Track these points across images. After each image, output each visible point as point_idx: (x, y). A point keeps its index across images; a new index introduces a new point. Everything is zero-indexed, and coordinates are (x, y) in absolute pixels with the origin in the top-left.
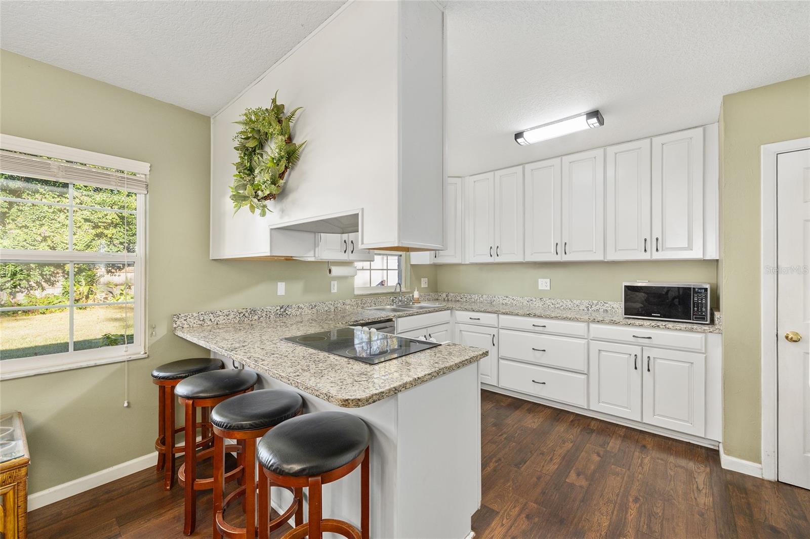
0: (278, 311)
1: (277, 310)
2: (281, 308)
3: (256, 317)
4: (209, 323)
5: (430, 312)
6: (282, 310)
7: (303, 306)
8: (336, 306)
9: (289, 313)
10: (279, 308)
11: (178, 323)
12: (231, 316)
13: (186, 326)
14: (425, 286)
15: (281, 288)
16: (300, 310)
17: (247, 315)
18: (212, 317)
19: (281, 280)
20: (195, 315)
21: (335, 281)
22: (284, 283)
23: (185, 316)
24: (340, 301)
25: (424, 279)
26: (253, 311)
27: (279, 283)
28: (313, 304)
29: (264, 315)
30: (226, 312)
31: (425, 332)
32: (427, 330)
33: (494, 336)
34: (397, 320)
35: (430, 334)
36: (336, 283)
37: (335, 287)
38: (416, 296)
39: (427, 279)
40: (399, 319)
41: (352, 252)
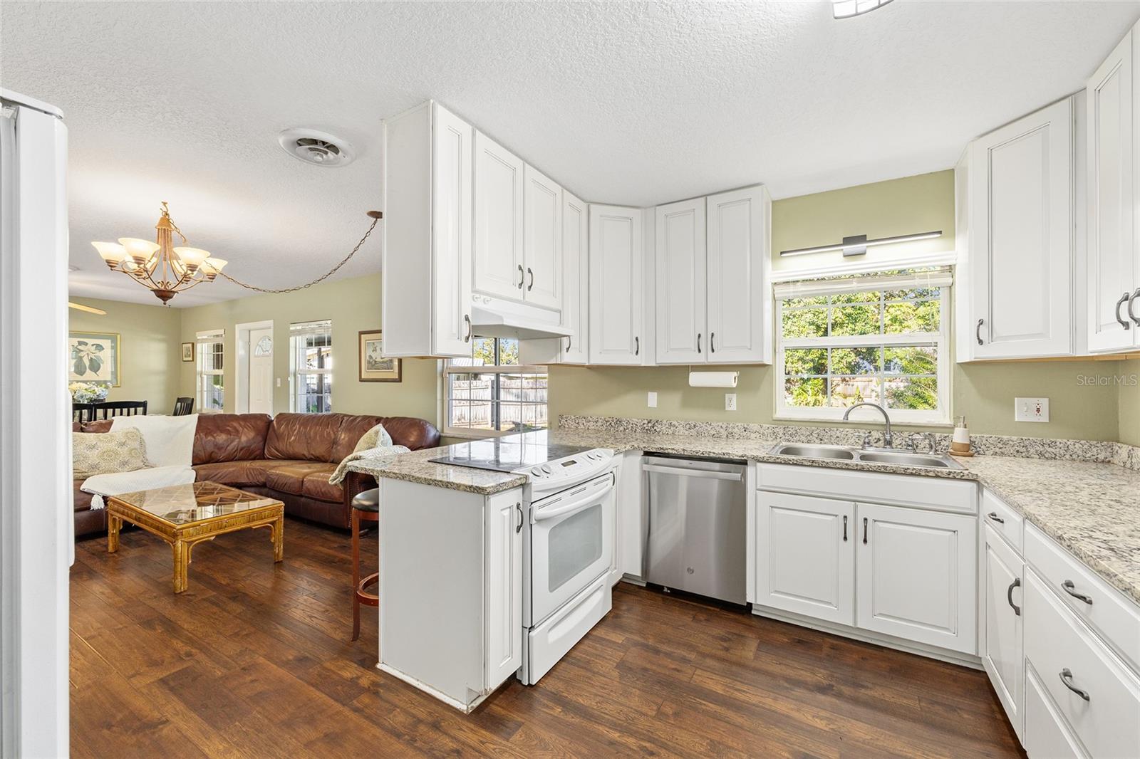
0: (645, 426)
1: (644, 424)
2: (649, 423)
3: (622, 428)
4: (582, 426)
6: (650, 425)
7: (677, 424)
9: (658, 430)
10: (646, 422)
11: (562, 423)
12: (599, 424)
13: (567, 426)
14: (1033, 418)
15: (653, 399)
16: (672, 428)
17: (613, 424)
19: (653, 390)
20: (573, 418)
21: (734, 393)
22: (656, 393)
23: (566, 418)
24: (740, 424)
25: (1024, 400)
26: (619, 422)
27: (650, 394)
28: (693, 423)
29: (630, 427)
30: (595, 418)
31: (847, 508)
32: (856, 507)
33: (1017, 583)
34: (756, 466)
35: (866, 519)
36: (734, 397)
37: (732, 403)
38: (959, 436)
39: (1044, 403)
40: (758, 464)
41: (713, 350)
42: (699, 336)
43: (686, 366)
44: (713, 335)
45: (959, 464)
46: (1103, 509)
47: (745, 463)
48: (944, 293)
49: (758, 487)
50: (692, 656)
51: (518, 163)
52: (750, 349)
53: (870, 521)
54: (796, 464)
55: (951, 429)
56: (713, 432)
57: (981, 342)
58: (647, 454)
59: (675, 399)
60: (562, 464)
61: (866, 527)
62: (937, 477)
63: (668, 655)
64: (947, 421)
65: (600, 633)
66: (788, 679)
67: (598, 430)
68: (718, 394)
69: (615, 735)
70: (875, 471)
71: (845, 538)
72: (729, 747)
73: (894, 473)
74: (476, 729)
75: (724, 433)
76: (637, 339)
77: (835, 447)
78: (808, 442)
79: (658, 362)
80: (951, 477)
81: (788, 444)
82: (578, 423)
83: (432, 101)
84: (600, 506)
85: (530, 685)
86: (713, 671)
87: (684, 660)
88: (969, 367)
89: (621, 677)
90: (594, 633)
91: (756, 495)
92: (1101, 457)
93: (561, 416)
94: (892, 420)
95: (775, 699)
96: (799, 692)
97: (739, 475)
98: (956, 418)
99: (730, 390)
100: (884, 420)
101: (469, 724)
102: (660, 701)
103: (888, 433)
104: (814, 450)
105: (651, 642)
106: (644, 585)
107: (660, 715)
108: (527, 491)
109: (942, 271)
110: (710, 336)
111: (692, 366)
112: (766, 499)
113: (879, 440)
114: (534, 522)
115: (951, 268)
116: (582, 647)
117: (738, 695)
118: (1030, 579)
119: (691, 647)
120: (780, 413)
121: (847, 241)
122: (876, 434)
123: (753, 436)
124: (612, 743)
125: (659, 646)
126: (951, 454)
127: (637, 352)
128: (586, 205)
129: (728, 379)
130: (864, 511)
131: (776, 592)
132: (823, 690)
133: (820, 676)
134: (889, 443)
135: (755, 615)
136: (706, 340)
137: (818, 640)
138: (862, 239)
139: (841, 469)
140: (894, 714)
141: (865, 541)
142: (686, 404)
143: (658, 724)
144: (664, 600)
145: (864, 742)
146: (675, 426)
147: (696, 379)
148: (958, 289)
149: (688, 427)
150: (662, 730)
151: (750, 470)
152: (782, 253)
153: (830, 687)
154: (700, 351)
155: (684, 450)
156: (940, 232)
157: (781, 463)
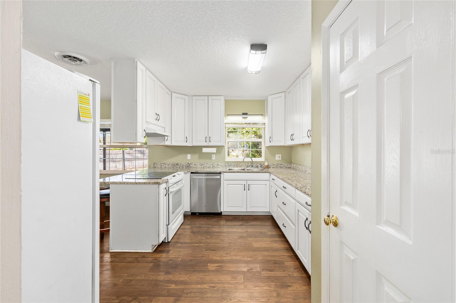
3: (178, 166)
4: (163, 167)
5: (250, 173)
6: (188, 165)
8: (213, 165)
10: (187, 164)
11: (155, 166)
12: (170, 165)
13: (157, 167)
14: (279, 159)
15: (189, 156)
17: (175, 165)
18: (164, 165)
19: (189, 154)
20: (159, 164)
22: (190, 155)
23: (157, 164)
24: (216, 163)
25: (277, 155)
26: (177, 164)
27: (188, 155)
28: (202, 164)
29: (181, 166)
30: (168, 164)
31: (245, 182)
32: (247, 182)
33: (277, 191)
34: (223, 174)
35: (249, 184)
36: (214, 155)
37: (214, 157)
38: (266, 164)
39: (281, 155)
40: (224, 173)
41: (210, 142)
42: (206, 137)
43: (201, 146)
44: (210, 137)
45: (266, 170)
46: (289, 175)
47: (220, 173)
48: (263, 129)
49: (224, 179)
50: (210, 226)
51: (155, 79)
52: (220, 142)
53: (250, 185)
54: (233, 172)
55: (265, 162)
56: (208, 166)
57: (270, 142)
58: (192, 173)
59: (196, 156)
60: (173, 176)
61: (249, 186)
62: (263, 172)
63: (204, 227)
64: (264, 160)
65: (183, 227)
66: (234, 225)
67: (170, 168)
68: (210, 154)
69: (198, 245)
70: (251, 173)
71: (245, 190)
72: (225, 239)
73: (255, 172)
74: (157, 254)
75: (211, 166)
76: (186, 137)
77: (241, 168)
78: (234, 167)
79: (193, 145)
80: (265, 172)
81: (229, 168)
82: (162, 166)
83: (136, 60)
84: (181, 189)
85: (168, 242)
86: (216, 228)
87: (208, 227)
88: (268, 147)
89: (194, 234)
90: (181, 227)
91: (223, 182)
92: (289, 167)
93: (155, 163)
94: (253, 161)
95: (232, 229)
96: (237, 227)
97: (219, 177)
98: (266, 159)
99: (214, 153)
100: (251, 161)
101: (154, 254)
102: (206, 236)
103: (252, 164)
104: (236, 169)
105: (198, 226)
106: (190, 214)
107: (207, 238)
108: (167, 184)
109: (263, 124)
110: (209, 138)
111: (203, 146)
112: (226, 182)
113: (250, 166)
114: (169, 193)
115: (265, 124)
116: (179, 231)
117: (224, 231)
118: (279, 189)
119: (210, 225)
120: (226, 160)
121: (244, 114)
122: (249, 164)
123: (220, 166)
124: (197, 246)
125: (201, 226)
126: (265, 168)
127: (186, 142)
128: (171, 92)
129: (214, 150)
130: (249, 182)
131: (229, 207)
132: (241, 225)
133: (240, 223)
134: (252, 166)
135: (223, 215)
136: (208, 139)
137: (239, 217)
138: (246, 114)
139: (244, 173)
140: (256, 226)
141: (249, 190)
142: (200, 158)
143: (207, 240)
144: (198, 217)
145: (251, 231)
146: (196, 165)
147: (205, 150)
148: (266, 129)
149: (201, 165)
150: (208, 241)
151: (222, 175)
152: (228, 115)
153: (243, 224)
154: (206, 142)
155: (204, 171)
156: (263, 115)
157: (230, 172)
